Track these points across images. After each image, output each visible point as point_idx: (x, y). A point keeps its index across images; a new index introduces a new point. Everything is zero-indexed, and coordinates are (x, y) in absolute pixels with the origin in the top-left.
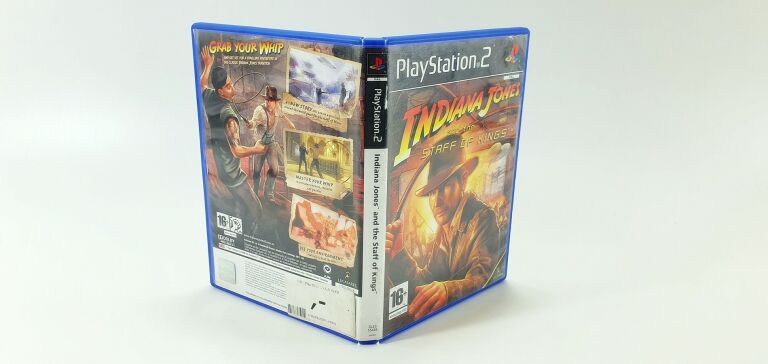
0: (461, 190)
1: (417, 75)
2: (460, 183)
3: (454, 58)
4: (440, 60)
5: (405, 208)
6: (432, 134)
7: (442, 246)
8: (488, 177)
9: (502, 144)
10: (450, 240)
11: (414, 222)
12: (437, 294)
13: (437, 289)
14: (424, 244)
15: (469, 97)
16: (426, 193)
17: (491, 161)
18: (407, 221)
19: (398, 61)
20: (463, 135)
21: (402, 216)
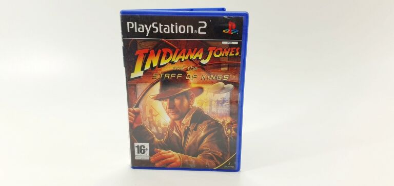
0: (189, 104)
1: (143, 31)
2: (188, 99)
3: (172, 26)
4: (161, 25)
5: (142, 102)
6: (159, 66)
7: (174, 132)
8: (213, 102)
9: (226, 84)
10: (182, 131)
11: (151, 111)
12: (173, 158)
13: (173, 156)
14: (161, 127)
15: (190, 50)
16: (158, 98)
17: (216, 93)
18: (145, 110)
19: (128, 23)
20: (187, 72)
21: (140, 106)
